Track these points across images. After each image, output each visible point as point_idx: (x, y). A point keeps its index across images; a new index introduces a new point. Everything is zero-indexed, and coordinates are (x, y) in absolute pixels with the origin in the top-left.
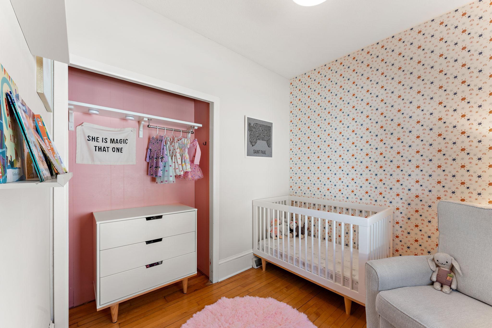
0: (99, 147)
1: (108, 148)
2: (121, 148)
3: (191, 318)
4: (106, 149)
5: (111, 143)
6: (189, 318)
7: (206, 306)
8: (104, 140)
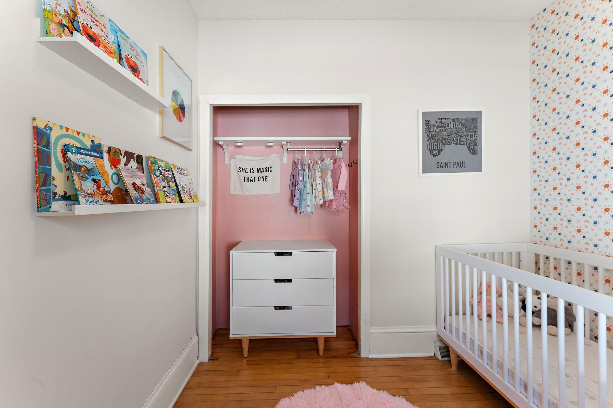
0: (247, 177)
1: (254, 177)
2: (266, 177)
3: (313, 389)
4: (253, 178)
5: (257, 172)
6: (310, 388)
7: (336, 383)
8: (252, 171)
